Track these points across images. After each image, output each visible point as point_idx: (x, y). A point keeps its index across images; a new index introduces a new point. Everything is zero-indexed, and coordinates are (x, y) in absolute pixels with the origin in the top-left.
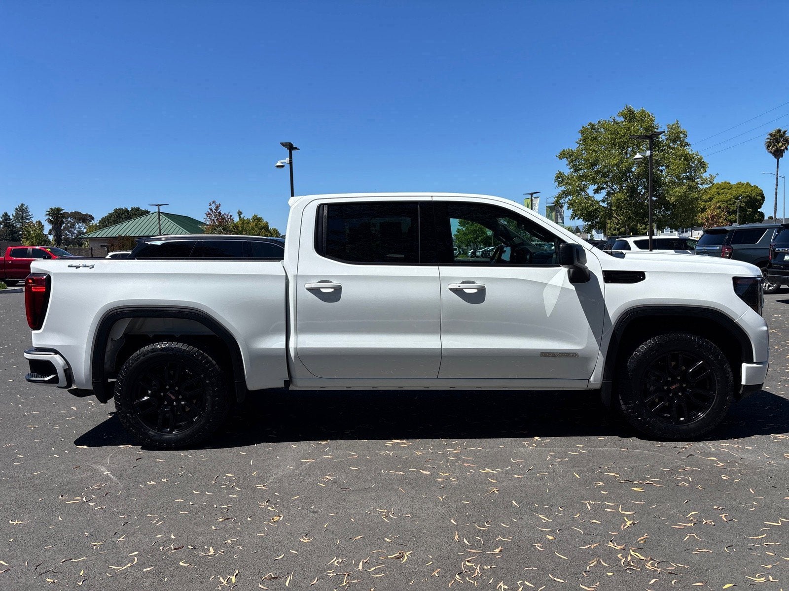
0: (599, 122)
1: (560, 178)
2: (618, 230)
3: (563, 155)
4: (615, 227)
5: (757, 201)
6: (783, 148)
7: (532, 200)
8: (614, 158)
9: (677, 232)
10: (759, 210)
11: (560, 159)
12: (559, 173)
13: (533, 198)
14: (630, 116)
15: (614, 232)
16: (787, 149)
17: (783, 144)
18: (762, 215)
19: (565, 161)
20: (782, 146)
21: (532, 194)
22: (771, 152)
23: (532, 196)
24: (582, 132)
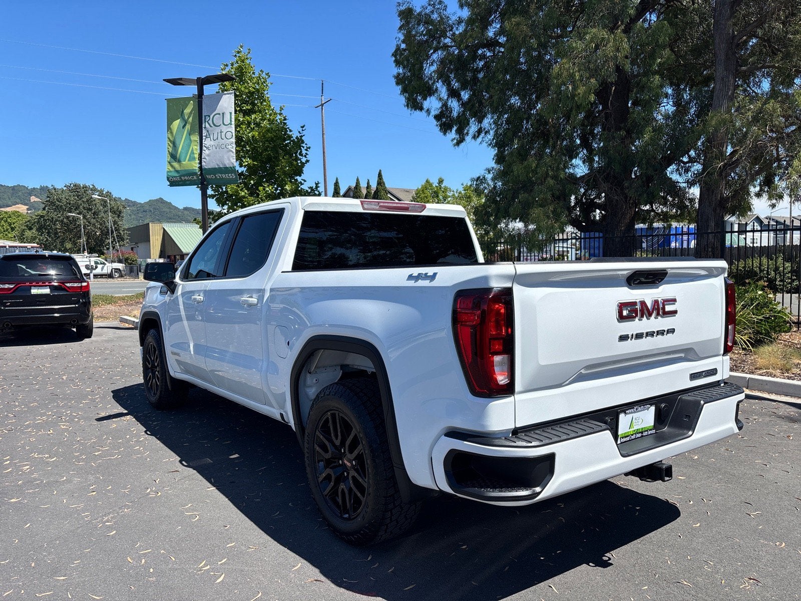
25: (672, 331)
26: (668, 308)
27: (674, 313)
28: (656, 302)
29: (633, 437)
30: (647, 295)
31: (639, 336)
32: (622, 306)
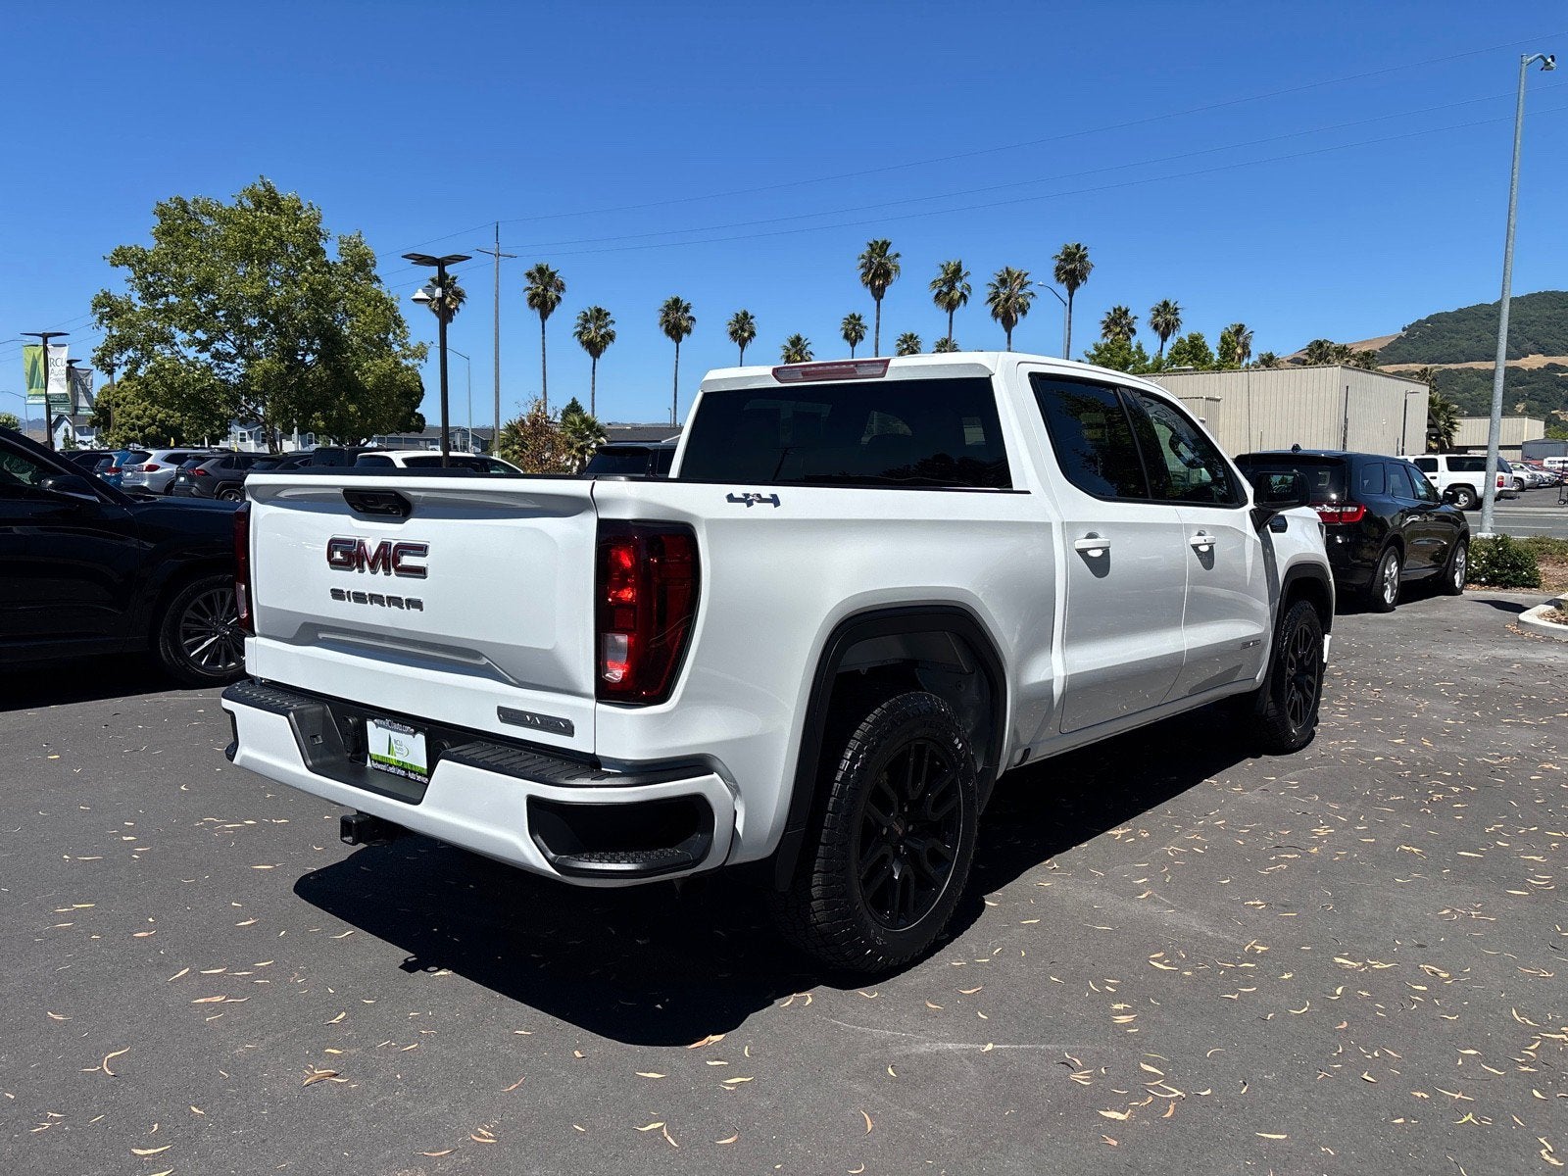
0: (196, 201)
1: (109, 309)
2: (142, 429)
3: (121, 257)
4: (133, 424)
5: (416, 394)
6: (452, 307)
7: (46, 350)
8: (252, 283)
9: (252, 442)
10: (417, 411)
11: (114, 264)
12: (104, 297)
13: (49, 347)
14: (270, 201)
15: (132, 434)
16: (458, 310)
17: (453, 300)
18: (421, 418)
19: (126, 272)
20: (451, 303)
21: (45, 337)
22: (434, 311)
23: (45, 342)
24: (163, 213)
25: (416, 604)
26: (407, 560)
27: (420, 572)
28: (384, 546)
29: (392, 770)
30: (373, 533)
31: (360, 598)
32: (334, 544)
